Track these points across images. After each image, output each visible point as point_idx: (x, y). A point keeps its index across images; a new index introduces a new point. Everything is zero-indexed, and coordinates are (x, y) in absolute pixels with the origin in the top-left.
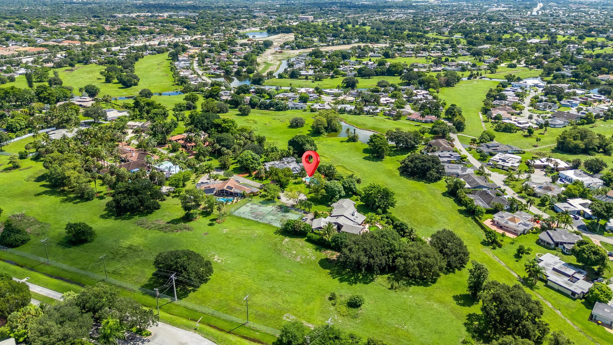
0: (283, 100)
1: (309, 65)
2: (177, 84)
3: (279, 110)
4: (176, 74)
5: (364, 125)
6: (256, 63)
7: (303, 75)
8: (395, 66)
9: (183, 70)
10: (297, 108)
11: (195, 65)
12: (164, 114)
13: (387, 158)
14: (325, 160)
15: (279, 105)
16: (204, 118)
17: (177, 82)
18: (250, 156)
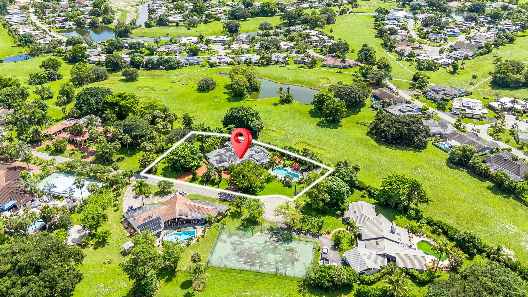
0: (167, 54)
1: (172, 10)
2: (19, 45)
3: (171, 68)
4: (12, 32)
5: (284, 78)
6: (112, 11)
7: (173, 22)
8: (269, 6)
9: (21, 26)
10: (191, 64)
11: (33, 18)
12: (22, 94)
13: (343, 121)
14: (276, 135)
15: (172, 63)
16: (89, 96)
17: (19, 43)
18: (187, 150)
